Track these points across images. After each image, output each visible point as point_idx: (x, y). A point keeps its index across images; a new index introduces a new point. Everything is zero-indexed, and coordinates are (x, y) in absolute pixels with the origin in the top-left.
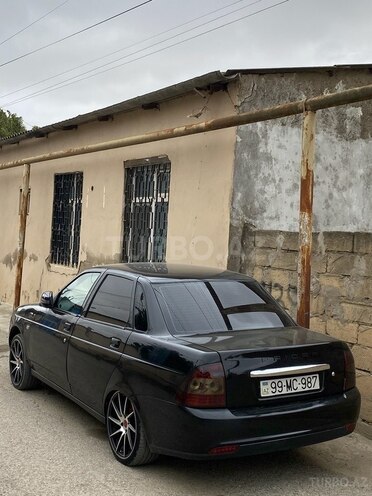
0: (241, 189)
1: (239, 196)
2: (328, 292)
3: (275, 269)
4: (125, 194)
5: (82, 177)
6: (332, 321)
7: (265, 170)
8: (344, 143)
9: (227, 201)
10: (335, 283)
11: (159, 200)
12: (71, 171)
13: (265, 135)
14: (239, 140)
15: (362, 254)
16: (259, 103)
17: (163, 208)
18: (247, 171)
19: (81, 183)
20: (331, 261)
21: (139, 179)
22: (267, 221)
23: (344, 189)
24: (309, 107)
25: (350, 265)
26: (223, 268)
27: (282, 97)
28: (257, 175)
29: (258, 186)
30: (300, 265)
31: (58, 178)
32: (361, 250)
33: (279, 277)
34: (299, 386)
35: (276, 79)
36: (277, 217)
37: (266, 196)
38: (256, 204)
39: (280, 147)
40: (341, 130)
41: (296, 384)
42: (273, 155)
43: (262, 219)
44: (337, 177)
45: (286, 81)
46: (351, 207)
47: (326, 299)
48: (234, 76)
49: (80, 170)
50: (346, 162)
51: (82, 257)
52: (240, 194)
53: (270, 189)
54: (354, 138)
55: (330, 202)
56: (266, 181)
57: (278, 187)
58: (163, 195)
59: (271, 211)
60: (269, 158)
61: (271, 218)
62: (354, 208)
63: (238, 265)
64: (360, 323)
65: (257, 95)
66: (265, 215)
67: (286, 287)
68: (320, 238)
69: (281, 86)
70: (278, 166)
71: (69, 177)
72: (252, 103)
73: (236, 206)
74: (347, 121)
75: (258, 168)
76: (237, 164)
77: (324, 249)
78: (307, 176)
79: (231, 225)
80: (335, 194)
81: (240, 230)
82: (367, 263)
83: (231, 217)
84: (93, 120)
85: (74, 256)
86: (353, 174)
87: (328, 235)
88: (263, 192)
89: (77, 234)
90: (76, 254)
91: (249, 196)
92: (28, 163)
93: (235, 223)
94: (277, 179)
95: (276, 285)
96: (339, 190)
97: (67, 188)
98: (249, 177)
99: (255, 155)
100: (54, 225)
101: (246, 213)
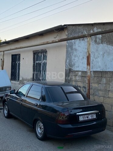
0: (68, 59)
1: (68, 61)
2: (95, 88)
3: (79, 82)
4: (33, 60)
5: (20, 55)
6: (96, 96)
7: (75, 53)
8: (97, 45)
9: (64, 62)
10: (96, 85)
11: (44, 62)
12: (17, 53)
13: (75, 43)
14: (68, 45)
15: (104, 77)
16: (73, 34)
17: (45, 64)
18: (70, 54)
19: (20, 57)
20: (95, 79)
21: (38, 56)
22: (76, 68)
23: (97, 58)
24: (89, 36)
25: (101, 81)
26: (64, 82)
27: (79, 32)
28: (73, 54)
29: (73, 58)
30: (87, 81)
31: (12, 56)
32: (104, 76)
33: (80, 84)
34: (90, 117)
35: (77, 27)
36: (78, 67)
37: (75, 60)
38: (73, 63)
39: (79, 46)
40: (96, 41)
41: (89, 117)
42: (77, 49)
43: (74, 67)
44: (95, 55)
45: (80, 28)
46: (98, 63)
47: (94, 90)
48: (66, 26)
49: (19, 53)
50: (97, 50)
51: (21, 79)
52: (68, 60)
53: (76, 59)
54: (99, 44)
55: (93, 62)
56: (75, 56)
57: (79, 58)
58: (45, 60)
59: (77, 65)
60: (76, 50)
61: (77, 67)
62: (100, 64)
63: (68, 81)
64: (104, 97)
65: (72, 32)
66: (75, 66)
67: (82, 87)
68: (92, 73)
69: (79, 29)
70: (78, 52)
71: (16, 55)
72: (71, 34)
73: (67, 64)
74: (97, 39)
75: (73, 53)
76: (67, 52)
77: (93, 76)
78: (89, 55)
79: (66, 69)
80: (94, 60)
81: (68, 71)
82: (106, 80)
83: (66, 67)
84: (23, 39)
85: (18, 79)
86: (99, 54)
87: (94, 72)
88: (74, 60)
89: (19, 72)
90: (19, 78)
91: (70, 61)
92: (4, 51)
93: (67, 69)
94: (78, 56)
95: (79, 86)
96: (95, 58)
97: (15, 59)
98: (70, 55)
99: (72, 49)
100: (12, 69)
101: (70, 66)
